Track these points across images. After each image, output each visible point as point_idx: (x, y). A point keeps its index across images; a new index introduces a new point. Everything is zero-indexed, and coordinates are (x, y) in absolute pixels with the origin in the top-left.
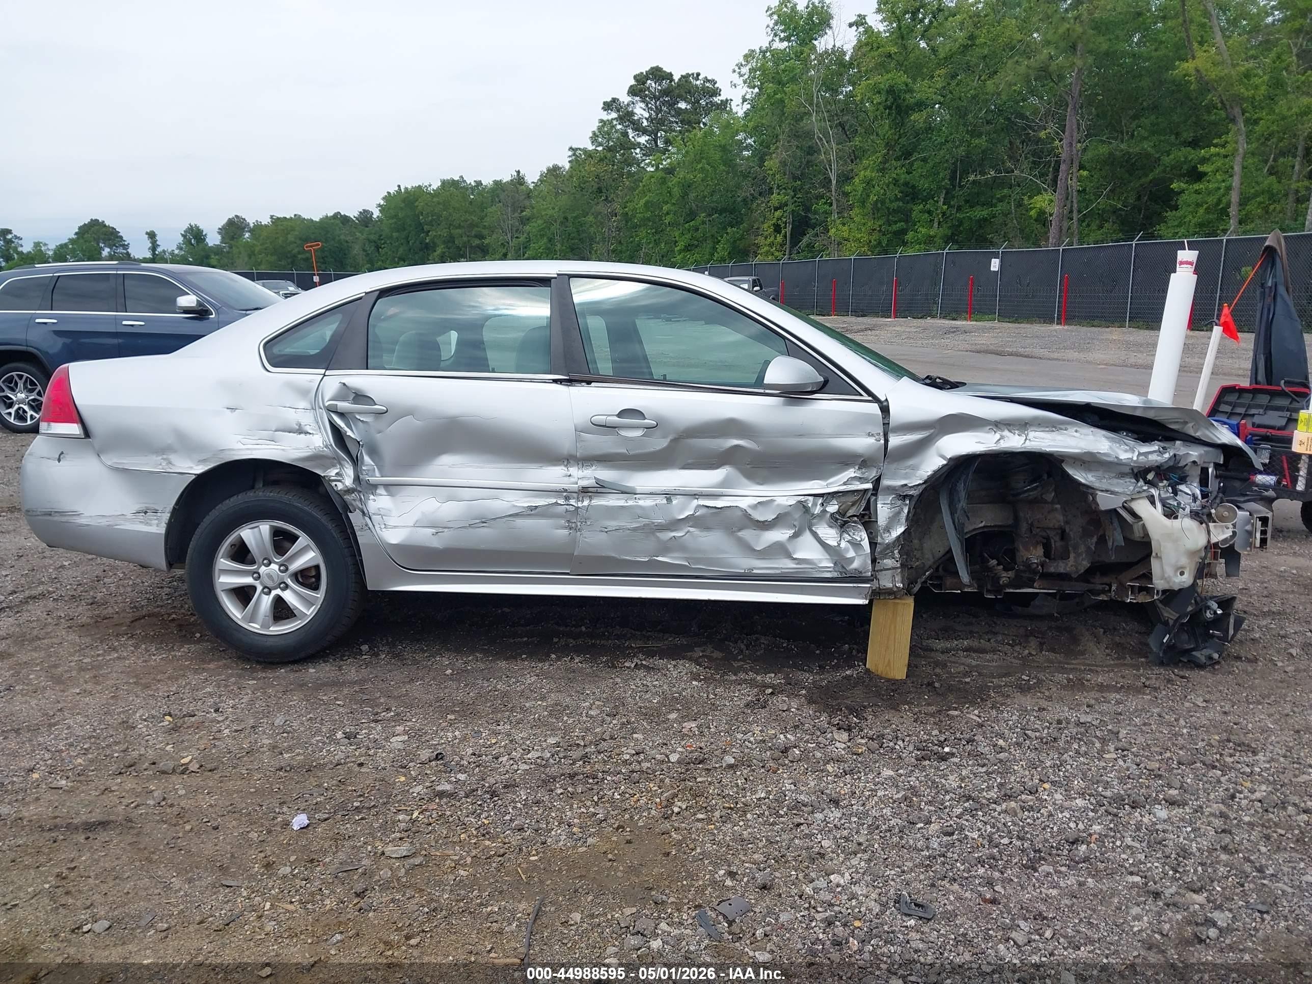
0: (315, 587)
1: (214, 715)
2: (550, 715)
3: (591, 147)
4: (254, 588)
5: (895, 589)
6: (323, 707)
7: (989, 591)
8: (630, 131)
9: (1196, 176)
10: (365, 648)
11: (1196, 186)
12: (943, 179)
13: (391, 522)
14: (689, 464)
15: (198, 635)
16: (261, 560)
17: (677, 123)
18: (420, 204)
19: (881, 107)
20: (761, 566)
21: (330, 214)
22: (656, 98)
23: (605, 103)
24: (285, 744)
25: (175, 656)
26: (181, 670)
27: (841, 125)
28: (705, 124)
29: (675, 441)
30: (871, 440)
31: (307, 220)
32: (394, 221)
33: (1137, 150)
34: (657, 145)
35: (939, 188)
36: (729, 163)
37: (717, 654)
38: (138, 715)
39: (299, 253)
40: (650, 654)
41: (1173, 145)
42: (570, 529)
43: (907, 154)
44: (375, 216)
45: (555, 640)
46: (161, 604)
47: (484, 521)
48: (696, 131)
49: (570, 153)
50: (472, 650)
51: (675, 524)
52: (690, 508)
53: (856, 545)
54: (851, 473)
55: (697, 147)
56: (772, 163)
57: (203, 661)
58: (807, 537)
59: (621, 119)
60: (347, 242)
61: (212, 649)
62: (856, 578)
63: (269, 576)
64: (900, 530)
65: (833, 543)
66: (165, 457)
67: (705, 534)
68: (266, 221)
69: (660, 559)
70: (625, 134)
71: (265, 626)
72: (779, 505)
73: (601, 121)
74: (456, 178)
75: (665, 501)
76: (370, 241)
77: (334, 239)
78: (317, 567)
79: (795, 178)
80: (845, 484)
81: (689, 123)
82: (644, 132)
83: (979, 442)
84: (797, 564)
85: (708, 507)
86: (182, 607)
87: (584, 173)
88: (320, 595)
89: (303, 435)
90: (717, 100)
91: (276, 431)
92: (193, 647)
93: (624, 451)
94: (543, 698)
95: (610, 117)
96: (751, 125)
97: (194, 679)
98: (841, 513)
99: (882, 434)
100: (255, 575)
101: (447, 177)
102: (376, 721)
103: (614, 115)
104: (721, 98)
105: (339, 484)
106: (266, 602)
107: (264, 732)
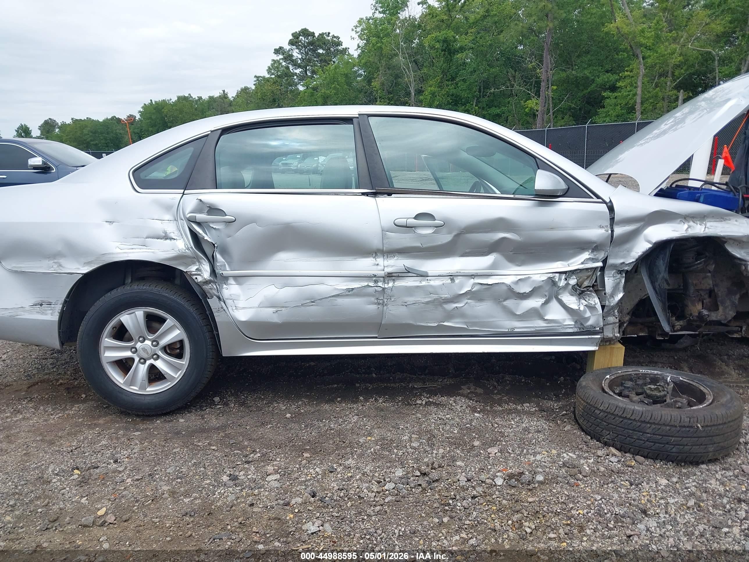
0: (180, 356)
1: (115, 466)
2: (383, 449)
3: (267, 76)
4: (132, 360)
5: (614, 338)
6: (201, 452)
7: (659, 335)
8: (290, 66)
9: (613, 88)
10: (217, 399)
11: (616, 94)
12: (475, 92)
13: (241, 304)
14: (466, 253)
15: (84, 396)
16: (137, 338)
17: (317, 61)
18: (165, 111)
19: (440, 51)
20: (519, 326)
21: (109, 117)
22: (305, 47)
23: (275, 50)
24: (182, 489)
25: (69, 414)
26: (77, 426)
27: (416, 62)
28: (334, 62)
29: (457, 236)
30: (602, 231)
31: (95, 121)
32: (149, 121)
33: (582, 75)
34: (307, 74)
35: (474, 97)
36: (349, 84)
37: (480, 391)
38: (50, 470)
39: (91, 141)
40: (433, 393)
41: (600, 72)
42: (379, 304)
43: (453, 79)
44: (137, 118)
45: (357, 385)
46: (48, 371)
47: (313, 301)
48: (330, 65)
49: (255, 79)
50: (299, 397)
51: (457, 298)
52: (468, 286)
53: (592, 308)
54: (586, 255)
55: (331, 75)
56: (375, 84)
57: (93, 417)
58: (554, 304)
59: (285, 59)
60: (121, 134)
61: (97, 406)
62: (590, 331)
63: (144, 350)
64: (620, 295)
65: (574, 306)
66: (56, 261)
67: (478, 304)
68: (68, 121)
69: (445, 324)
70: (288, 68)
71: (143, 388)
72: (534, 281)
73: (273, 60)
74: (187, 95)
75: (449, 281)
76: (135, 133)
77: (112, 132)
78: (181, 342)
79: (390, 93)
80: (582, 263)
81: (325, 61)
82: (299, 66)
83: (674, 231)
84: (548, 323)
85: (481, 284)
86: (65, 373)
87: (265, 91)
88: (185, 362)
89: (168, 241)
90: (340, 48)
91: (146, 238)
92: (82, 406)
93: (419, 244)
94: (370, 434)
95: (278, 58)
96: (363, 61)
97: (90, 434)
98: (579, 285)
99: (609, 226)
100: (133, 350)
101: (181, 94)
102: (248, 462)
103: (281, 57)
104: (343, 47)
105: (198, 277)
106: (142, 370)
107: (161, 480)
